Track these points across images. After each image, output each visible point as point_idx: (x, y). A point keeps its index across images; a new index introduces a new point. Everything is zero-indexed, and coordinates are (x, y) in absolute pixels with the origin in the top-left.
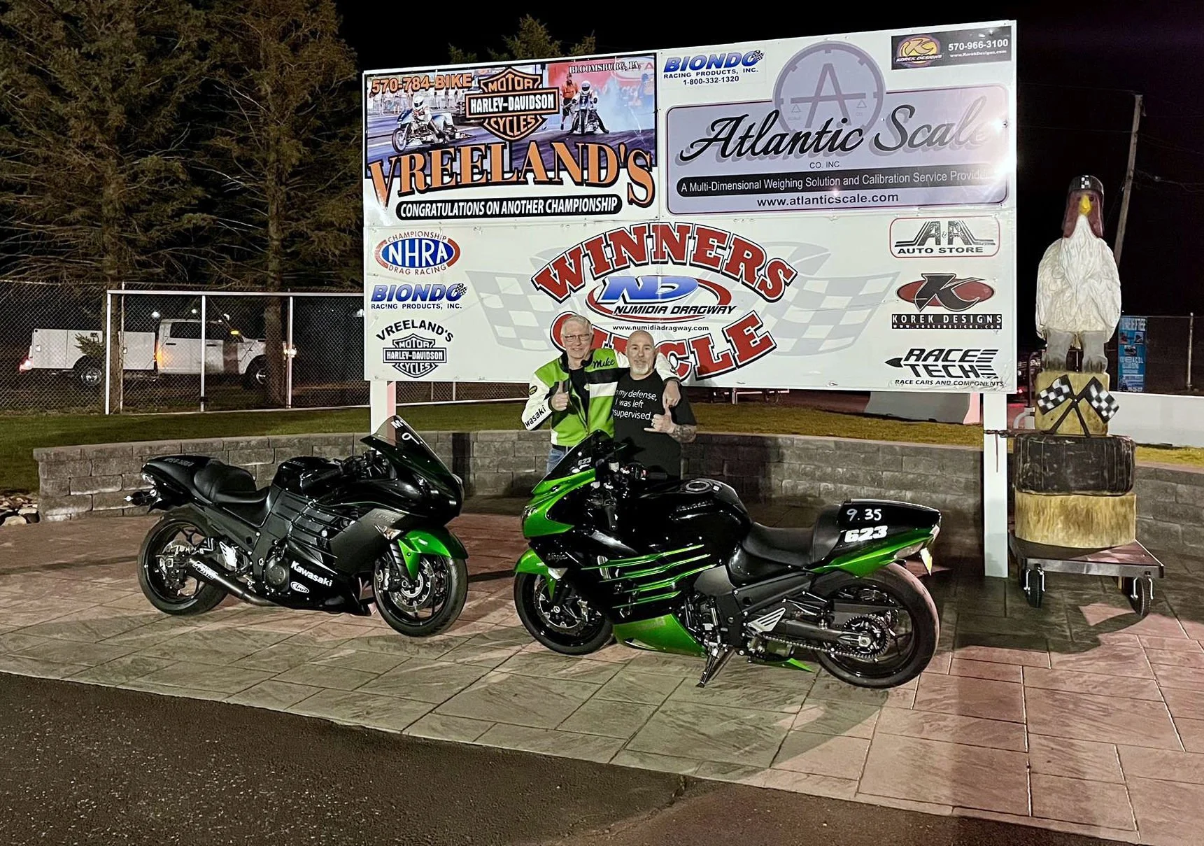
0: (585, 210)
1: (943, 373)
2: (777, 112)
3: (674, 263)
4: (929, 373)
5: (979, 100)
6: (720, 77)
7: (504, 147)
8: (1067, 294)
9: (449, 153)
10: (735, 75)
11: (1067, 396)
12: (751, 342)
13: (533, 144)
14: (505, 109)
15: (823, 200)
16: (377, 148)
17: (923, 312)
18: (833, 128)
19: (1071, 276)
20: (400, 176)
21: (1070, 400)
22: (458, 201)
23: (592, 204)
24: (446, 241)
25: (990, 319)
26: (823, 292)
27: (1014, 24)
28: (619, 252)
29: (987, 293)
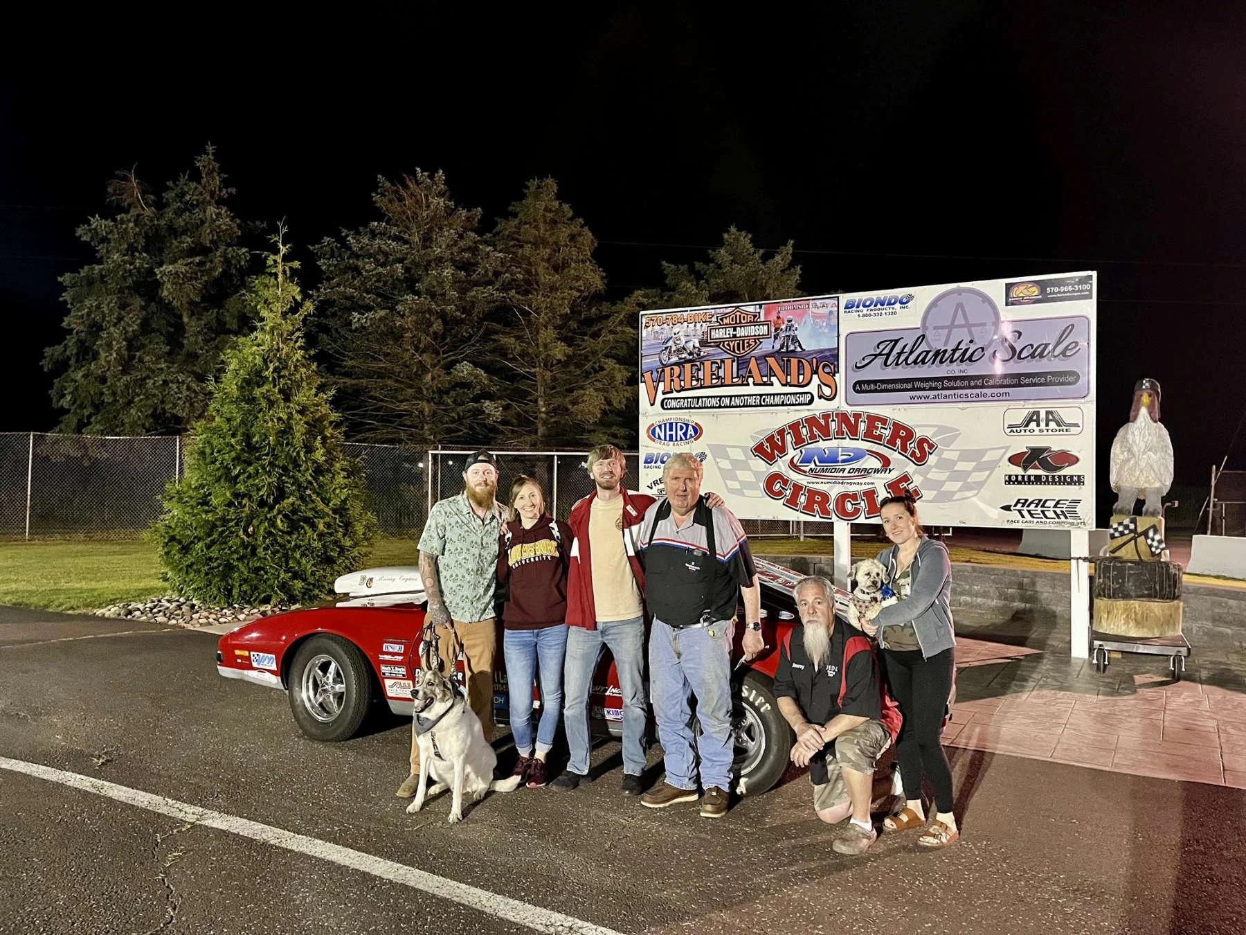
0: (788, 403)
1: (1042, 516)
2: (924, 336)
3: (851, 439)
4: (1031, 515)
5: (1068, 327)
6: (884, 312)
7: (733, 361)
8: (1132, 462)
9: (697, 365)
10: (894, 311)
11: (1131, 531)
13: (753, 358)
14: (734, 336)
15: (956, 396)
16: (651, 363)
18: (963, 346)
19: (1135, 449)
20: (664, 381)
21: (1132, 535)
22: (702, 397)
23: (793, 399)
24: (693, 424)
25: (1075, 479)
26: (956, 459)
27: (1094, 274)
28: (811, 431)
29: (1074, 460)
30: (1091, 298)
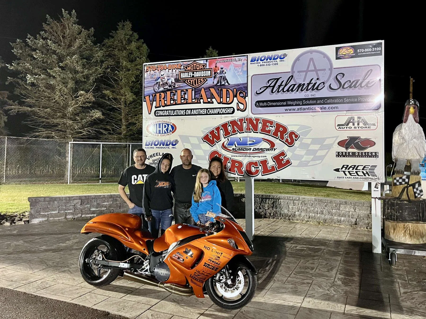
0: (221, 113)
2: (292, 76)
3: (254, 132)
4: (350, 174)
5: (370, 70)
6: (271, 63)
7: (192, 90)
8: (405, 145)
9: (173, 92)
10: (276, 63)
11: (406, 183)
12: (282, 162)
13: (203, 89)
14: (193, 76)
15: (310, 109)
16: (148, 91)
17: (348, 151)
18: (313, 82)
19: (406, 138)
20: (156, 101)
21: (406, 185)
22: (176, 110)
23: (224, 111)
24: (171, 124)
25: (374, 154)
26: (310, 143)
27: (383, 41)
28: (233, 128)
29: (373, 144)
30: (381, 55)
